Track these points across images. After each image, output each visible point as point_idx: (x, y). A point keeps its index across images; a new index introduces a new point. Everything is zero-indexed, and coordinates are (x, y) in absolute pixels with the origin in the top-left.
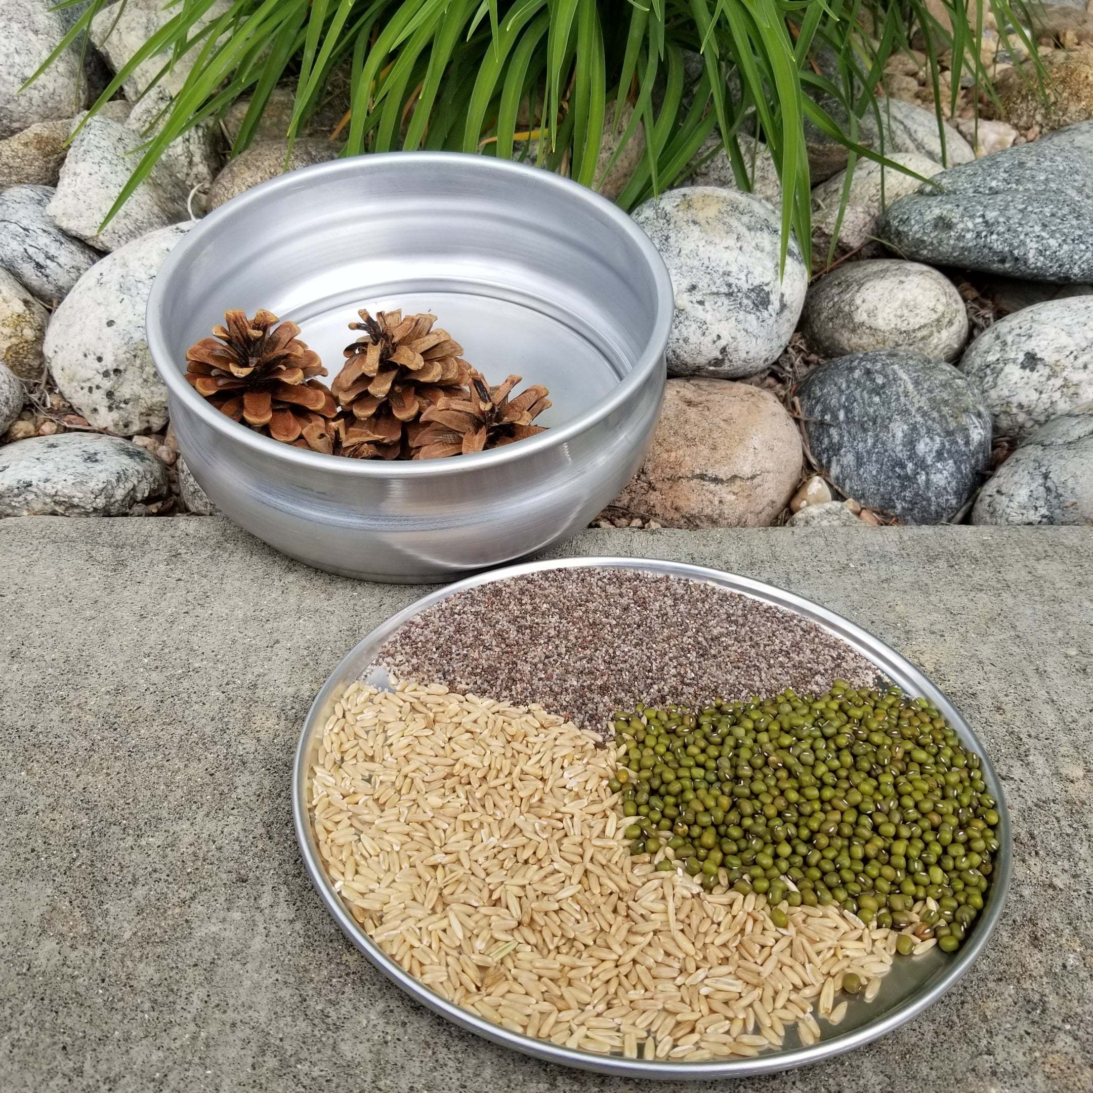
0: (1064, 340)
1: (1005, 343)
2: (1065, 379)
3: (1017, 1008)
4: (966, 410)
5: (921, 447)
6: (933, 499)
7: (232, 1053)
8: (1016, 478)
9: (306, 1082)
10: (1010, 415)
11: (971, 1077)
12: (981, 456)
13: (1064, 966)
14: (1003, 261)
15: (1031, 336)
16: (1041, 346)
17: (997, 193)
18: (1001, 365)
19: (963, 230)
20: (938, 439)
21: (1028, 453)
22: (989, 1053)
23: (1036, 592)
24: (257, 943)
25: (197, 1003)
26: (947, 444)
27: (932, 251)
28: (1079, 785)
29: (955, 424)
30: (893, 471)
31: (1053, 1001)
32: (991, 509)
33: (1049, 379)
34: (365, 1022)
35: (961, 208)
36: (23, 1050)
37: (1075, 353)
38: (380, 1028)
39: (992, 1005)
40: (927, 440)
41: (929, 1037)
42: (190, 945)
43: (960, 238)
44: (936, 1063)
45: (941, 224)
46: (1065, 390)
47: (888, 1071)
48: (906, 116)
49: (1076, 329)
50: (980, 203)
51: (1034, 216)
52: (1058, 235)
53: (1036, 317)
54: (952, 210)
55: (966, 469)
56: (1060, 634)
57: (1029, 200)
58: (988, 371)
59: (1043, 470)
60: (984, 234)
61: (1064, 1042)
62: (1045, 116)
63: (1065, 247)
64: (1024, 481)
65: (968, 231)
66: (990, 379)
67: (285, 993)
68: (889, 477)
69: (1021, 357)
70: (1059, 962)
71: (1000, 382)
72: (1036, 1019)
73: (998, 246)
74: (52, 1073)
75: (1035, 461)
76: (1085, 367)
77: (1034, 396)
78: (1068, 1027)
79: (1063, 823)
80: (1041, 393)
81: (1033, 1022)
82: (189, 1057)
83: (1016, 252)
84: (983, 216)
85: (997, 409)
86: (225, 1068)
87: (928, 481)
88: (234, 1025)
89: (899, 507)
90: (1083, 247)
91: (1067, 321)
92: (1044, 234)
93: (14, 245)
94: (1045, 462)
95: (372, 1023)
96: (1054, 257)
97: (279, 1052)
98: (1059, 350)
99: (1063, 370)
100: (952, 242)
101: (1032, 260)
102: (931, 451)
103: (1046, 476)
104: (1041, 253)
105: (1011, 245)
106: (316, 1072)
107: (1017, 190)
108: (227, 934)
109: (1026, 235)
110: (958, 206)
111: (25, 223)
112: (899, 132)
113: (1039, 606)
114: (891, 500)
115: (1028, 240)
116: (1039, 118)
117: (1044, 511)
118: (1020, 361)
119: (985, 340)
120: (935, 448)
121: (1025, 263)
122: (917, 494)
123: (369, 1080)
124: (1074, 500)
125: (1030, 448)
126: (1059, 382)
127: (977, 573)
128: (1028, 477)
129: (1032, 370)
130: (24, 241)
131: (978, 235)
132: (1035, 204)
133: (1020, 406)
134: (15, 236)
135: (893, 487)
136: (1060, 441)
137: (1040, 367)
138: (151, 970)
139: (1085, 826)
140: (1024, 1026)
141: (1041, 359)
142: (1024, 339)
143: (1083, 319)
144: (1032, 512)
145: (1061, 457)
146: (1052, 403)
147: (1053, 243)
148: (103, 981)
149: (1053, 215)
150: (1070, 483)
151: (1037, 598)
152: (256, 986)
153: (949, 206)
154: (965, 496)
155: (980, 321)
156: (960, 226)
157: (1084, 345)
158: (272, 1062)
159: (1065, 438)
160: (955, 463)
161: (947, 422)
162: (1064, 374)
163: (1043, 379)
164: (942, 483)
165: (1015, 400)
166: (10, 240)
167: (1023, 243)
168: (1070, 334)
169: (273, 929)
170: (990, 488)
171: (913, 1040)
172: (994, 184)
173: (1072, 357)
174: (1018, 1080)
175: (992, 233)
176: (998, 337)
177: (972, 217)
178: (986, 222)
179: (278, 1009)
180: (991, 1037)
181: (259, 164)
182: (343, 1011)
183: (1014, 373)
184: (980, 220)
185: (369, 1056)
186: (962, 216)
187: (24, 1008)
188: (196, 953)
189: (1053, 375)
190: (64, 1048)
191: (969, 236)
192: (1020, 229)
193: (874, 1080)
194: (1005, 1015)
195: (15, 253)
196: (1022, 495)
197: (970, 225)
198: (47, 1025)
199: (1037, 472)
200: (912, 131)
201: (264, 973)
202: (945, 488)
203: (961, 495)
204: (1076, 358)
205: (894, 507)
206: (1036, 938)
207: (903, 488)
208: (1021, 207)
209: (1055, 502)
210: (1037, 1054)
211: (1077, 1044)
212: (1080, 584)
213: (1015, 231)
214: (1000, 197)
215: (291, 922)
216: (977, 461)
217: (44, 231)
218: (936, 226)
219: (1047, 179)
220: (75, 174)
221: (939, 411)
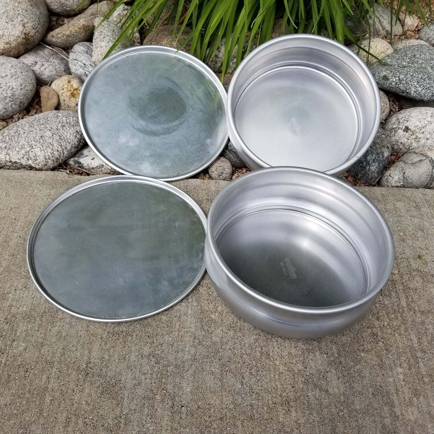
0: (418, 123)
1: (399, 122)
2: (416, 136)
3: (371, 335)
4: (384, 146)
5: (369, 158)
6: (370, 174)
7: (188, 339)
8: (395, 172)
9: (206, 346)
10: (398, 145)
11: (358, 351)
12: (386, 161)
13: (384, 325)
14: (403, 93)
15: (408, 121)
16: (410, 125)
17: (405, 67)
18: (397, 129)
19: (392, 81)
20: (374, 155)
21: (400, 164)
22: (363, 346)
23: (395, 213)
24: (190, 311)
25: (177, 327)
26: (377, 157)
27: (381, 86)
28: (396, 276)
29: (380, 151)
30: (359, 164)
31: (379, 334)
32: (387, 181)
33: (411, 135)
34: (217, 332)
35: (392, 73)
36: (139, 337)
37: (421, 128)
38: (221, 334)
39: (365, 334)
40: (371, 156)
41: (349, 341)
42: (174, 311)
43: (391, 84)
44: (350, 348)
45: (385, 78)
46: (416, 139)
47: (339, 349)
48: (381, 16)
49: (422, 120)
50: (398, 71)
51: (415, 78)
52: (422, 87)
53: (410, 115)
54: (389, 74)
55: (381, 165)
56: (399, 228)
57: (415, 71)
58: (393, 131)
59: (404, 171)
60: (398, 83)
61: (380, 344)
62: (430, 15)
63: (423, 91)
64: (398, 174)
65: (394, 82)
66: (393, 133)
67: (198, 324)
68: (358, 166)
69: (404, 127)
70: (383, 324)
71: (396, 135)
72: (375, 338)
73: (402, 88)
74: (147, 343)
75: (402, 168)
76: (423, 133)
77: (406, 140)
78: (382, 340)
79: (390, 287)
80: (408, 140)
81: (374, 339)
82: (178, 340)
83: (408, 91)
84: (399, 77)
85: (394, 143)
86: (187, 343)
87: (369, 168)
88: (187, 332)
89: (360, 176)
90: (429, 91)
91: (420, 117)
92: (417, 86)
93: (81, 70)
94: (405, 169)
95: (219, 332)
96: (419, 94)
97: (198, 339)
98: (416, 127)
99: (416, 133)
100: (388, 85)
101: (412, 94)
102: (371, 159)
103: (404, 173)
104: (415, 92)
105: (406, 88)
106: (208, 344)
107: (411, 66)
108: (182, 309)
109: (412, 85)
110: (391, 72)
111: (84, 62)
112: (377, 23)
113: (395, 218)
114: (358, 173)
115: (412, 87)
116: (427, 15)
117: (402, 183)
118: (403, 129)
119: (394, 119)
120: (373, 159)
121: (410, 94)
122: (365, 172)
123: (220, 346)
124: (411, 181)
125: (401, 162)
126: (414, 137)
127: (379, 206)
128: (399, 173)
129: (407, 132)
130: (84, 69)
131: (396, 84)
132: (416, 74)
133: (401, 143)
134: (81, 67)
135: (359, 170)
136: (410, 162)
137: (409, 131)
138: (165, 318)
139: (395, 288)
140: (372, 339)
141: (410, 129)
142: (406, 122)
143: (425, 117)
144: (398, 183)
145: (410, 168)
146: (411, 143)
147: (420, 89)
148: (154, 320)
149: (421, 78)
150: (411, 177)
151: (395, 215)
152: (191, 322)
153: (388, 72)
154: (380, 174)
155: (394, 109)
156: (391, 80)
157: (424, 126)
158: (197, 341)
159: (412, 161)
160: (378, 163)
161: (378, 150)
162: (416, 134)
163: (410, 135)
164: (373, 170)
165: (400, 141)
166: (80, 68)
167: (410, 88)
168: (420, 122)
169: (193, 308)
170: (387, 173)
171: (345, 342)
172: (404, 64)
173: (419, 129)
174: (369, 352)
175: (401, 84)
176: (398, 120)
177: (395, 77)
178: (399, 79)
179: (197, 328)
180: (364, 342)
181: (161, 42)
182: (212, 329)
183: (401, 132)
184: (398, 78)
185: (219, 341)
186: (392, 76)
187: (137, 326)
188: (175, 314)
189: (413, 134)
190: (148, 336)
191: (393, 83)
192: (410, 83)
193: (336, 351)
194: (368, 337)
195: (82, 73)
196: (396, 178)
197: (394, 80)
198: (143, 331)
199: (401, 172)
200: (382, 22)
201: (192, 319)
202: (374, 171)
203: (379, 173)
204: (421, 130)
205: (358, 176)
206: (378, 318)
207: (362, 170)
208: (412, 74)
209: (405, 181)
210: (374, 346)
211: (383, 344)
212: (408, 210)
213: (408, 84)
214: (406, 69)
215: (197, 306)
216: (385, 162)
217: (91, 65)
218: (383, 79)
219: (422, 63)
220: (101, 47)
221: (376, 146)
